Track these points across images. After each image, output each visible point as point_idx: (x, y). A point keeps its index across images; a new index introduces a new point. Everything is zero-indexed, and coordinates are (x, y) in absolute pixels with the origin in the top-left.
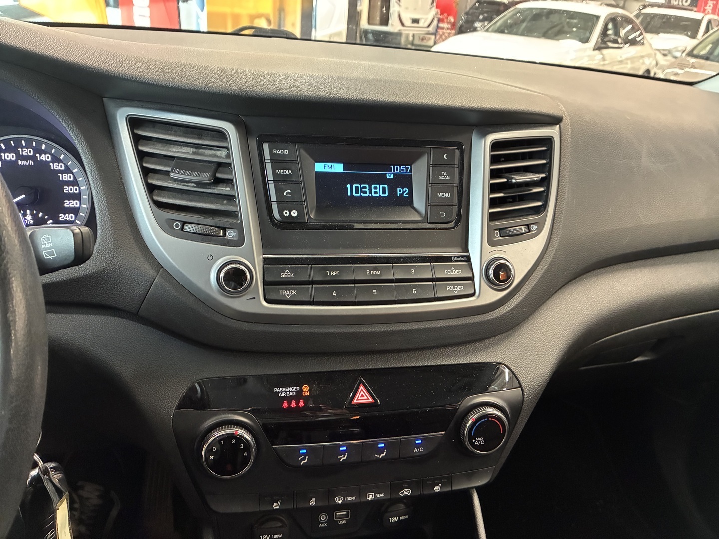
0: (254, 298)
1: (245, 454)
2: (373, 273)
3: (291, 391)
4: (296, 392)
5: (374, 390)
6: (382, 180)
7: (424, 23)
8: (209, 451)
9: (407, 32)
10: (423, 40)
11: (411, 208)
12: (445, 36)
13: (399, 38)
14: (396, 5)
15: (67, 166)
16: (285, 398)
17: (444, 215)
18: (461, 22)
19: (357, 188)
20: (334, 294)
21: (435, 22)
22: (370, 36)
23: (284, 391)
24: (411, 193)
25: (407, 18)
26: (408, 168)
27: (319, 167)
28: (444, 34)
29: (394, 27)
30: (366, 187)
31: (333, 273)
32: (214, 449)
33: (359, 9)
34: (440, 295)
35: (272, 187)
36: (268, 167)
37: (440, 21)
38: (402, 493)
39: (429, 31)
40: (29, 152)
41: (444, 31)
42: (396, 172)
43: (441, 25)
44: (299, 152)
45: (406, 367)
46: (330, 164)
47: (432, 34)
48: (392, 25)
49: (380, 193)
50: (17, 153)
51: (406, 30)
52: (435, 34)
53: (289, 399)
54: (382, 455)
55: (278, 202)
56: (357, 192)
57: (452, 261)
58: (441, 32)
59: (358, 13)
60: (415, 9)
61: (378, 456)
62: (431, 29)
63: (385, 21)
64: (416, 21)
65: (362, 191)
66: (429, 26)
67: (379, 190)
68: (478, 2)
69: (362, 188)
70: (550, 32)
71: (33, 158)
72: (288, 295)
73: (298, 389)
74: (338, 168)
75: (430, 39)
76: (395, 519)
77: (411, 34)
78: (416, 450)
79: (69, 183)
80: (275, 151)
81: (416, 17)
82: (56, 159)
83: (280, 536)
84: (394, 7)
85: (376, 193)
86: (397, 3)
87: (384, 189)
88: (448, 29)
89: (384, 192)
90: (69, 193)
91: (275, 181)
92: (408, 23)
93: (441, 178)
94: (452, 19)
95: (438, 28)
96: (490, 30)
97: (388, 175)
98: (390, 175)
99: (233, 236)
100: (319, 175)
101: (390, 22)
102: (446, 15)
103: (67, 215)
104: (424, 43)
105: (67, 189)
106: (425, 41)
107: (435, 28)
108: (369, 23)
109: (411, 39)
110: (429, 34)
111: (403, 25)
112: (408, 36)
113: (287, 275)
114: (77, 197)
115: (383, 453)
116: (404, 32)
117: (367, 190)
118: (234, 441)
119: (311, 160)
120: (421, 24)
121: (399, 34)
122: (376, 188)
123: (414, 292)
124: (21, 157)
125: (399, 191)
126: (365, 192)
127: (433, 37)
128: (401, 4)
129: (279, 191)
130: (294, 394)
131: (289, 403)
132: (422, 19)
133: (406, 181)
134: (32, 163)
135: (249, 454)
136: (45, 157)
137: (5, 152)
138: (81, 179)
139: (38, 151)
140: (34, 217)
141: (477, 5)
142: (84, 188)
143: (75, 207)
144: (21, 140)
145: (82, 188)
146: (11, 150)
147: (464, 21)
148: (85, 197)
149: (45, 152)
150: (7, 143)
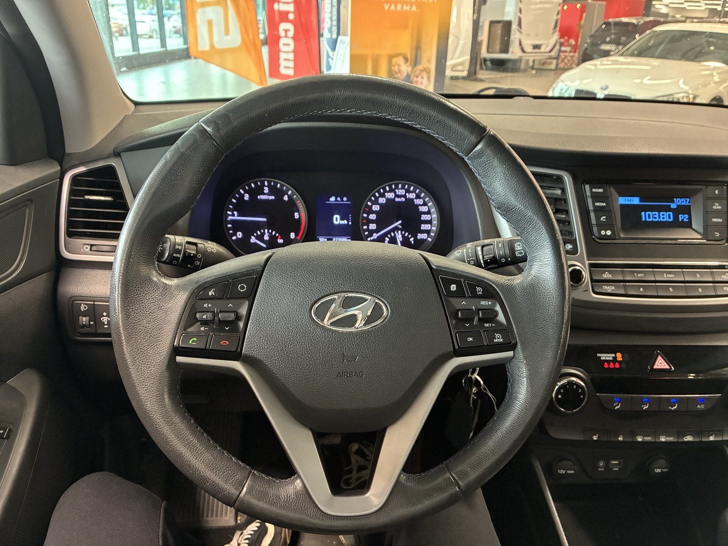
0: (587, 291)
1: (582, 396)
2: (669, 276)
3: (608, 357)
4: (613, 357)
5: (668, 360)
6: (667, 209)
7: (547, 47)
8: (558, 392)
9: (527, 58)
10: (544, 64)
11: (691, 230)
12: (567, 59)
13: (518, 64)
14: (517, 32)
15: (424, 201)
16: (606, 361)
17: (717, 234)
18: (586, 45)
19: (649, 215)
20: (641, 289)
21: (557, 47)
22: (489, 63)
23: (604, 357)
24: (690, 219)
25: (528, 45)
26: (686, 201)
27: (622, 200)
28: (566, 57)
29: (514, 53)
30: (655, 214)
31: (640, 275)
32: (562, 391)
33: (479, 39)
34: (719, 293)
35: (592, 215)
36: (590, 201)
37: (562, 45)
38: (686, 439)
39: (551, 56)
40: (402, 192)
41: (567, 54)
42: (679, 204)
43: (563, 49)
44: (610, 191)
45: (691, 346)
46: (629, 198)
47: (554, 58)
48: (513, 52)
49: (666, 219)
50: (395, 193)
51: (525, 56)
52: (557, 58)
53: (609, 362)
54: (674, 408)
55: (597, 225)
56: (649, 218)
57: (725, 268)
58: (562, 55)
59: (479, 43)
60: (537, 35)
61: (671, 408)
62: (553, 54)
63: (505, 49)
64: (537, 47)
65: (653, 217)
66: (551, 51)
67: (666, 217)
68: (604, 24)
69: (653, 215)
70: (690, 53)
71: (405, 196)
72: (609, 289)
73: (614, 355)
74: (636, 201)
75: (551, 63)
76: (658, 471)
77: (531, 59)
78: (699, 406)
79: (425, 213)
80: (594, 190)
81: (537, 42)
82: (418, 197)
83: (573, 472)
84: (514, 34)
85: (663, 218)
86: (518, 30)
87: (669, 215)
88: (571, 52)
89: (669, 218)
90: (424, 220)
91: (595, 211)
92: (528, 49)
93: (714, 207)
94: (573, 42)
95: (560, 51)
96: (625, 54)
97: (672, 205)
98: (673, 206)
99: (571, 249)
100: (623, 207)
101: (511, 49)
102: (566, 38)
103: (422, 234)
104: (546, 67)
105: (424, 217)
106: (546, 65)
107: (557, 52)
108: (488, 52)
109: (531, 64)
110: (550, 58)
111: (523, 51)
112: (528, 61)
113: (607, 276)
114: (430, 222)
115: (675, 406)
116: (524, 58)
117: (657, 216)
118: (575, 387)
119: (617, 195)
120: (542, 50)
121: (520, 60)
122: (663, 215)
123: (700, 290)
124: (397, 196)
125: (681, 217)
126: (655, 218)
127: (555, 62)
128: (521, 31)
129: (598, 218)
130: (611, 359)
131: (609, 365)
132: (544, 44)
133: (686, 210)
134: (403, 199)
135: (584, 397)
136: (412, 196)
137: (388, 192)
138: (433, 210)
139: (408, 191)
140: (403, 236)
141: (604, 26)
142: (434, 216)
143: (427, 230)
144: (399, 184)
145: (433, 216)
146: (391, 190)
147: (589, 44)
148: (435, 222)
149: (412, 192)
150: (390, 187)
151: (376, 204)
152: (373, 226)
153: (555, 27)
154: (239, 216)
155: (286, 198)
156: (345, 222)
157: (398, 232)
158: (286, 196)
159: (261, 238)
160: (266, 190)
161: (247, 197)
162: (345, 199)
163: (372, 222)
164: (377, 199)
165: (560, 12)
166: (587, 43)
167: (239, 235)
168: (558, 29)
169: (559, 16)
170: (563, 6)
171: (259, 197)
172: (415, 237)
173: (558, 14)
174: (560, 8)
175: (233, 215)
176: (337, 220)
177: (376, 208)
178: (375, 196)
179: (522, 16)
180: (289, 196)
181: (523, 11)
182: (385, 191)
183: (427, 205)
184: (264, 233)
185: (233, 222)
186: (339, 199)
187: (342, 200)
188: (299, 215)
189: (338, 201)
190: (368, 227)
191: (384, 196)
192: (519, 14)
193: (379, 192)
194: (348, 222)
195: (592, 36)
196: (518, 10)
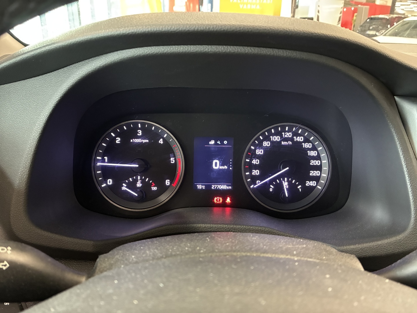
15: (313, 145)
40: (289, 135)
50: (281, 136)
71: (292, 139)
79: (314, 158)
82: (307, 140)
90: (314, 166)
103: (311, 182)
105: (313, 163)
114: (319, 168)
124: (283, 139)
134: (290, 143)
136: (300, 139)
137: (273, 135)
138: (323, 155)
139: (296, 134)
140: (290, 183)
141: (368, 20)
142: (325, 161)
143: (317, 176)
144: (285, 126)
145: (323, 162)
146: (278, 133)
147: (360, 30)
148: (325, 168)
149: (300, 135)
150: (276, 128)
151: (259, 149)
152: (256, 172)
153: (339, 21)
154: (109, 162)
155: (161, 141)
156: (226, 167)
157: (284, 180)
158: (161, 140)
159: (132, 186)
160: (140, 133)
161: (118, 140)
162: (225, 142)
163: (256, 167)
164: (261, 142)
165: (342, 12)
166: (358, 30)
167: (110, 182)
168: (340, 22)
169: (341, 15)
170: (344, 9)
171: (131, 141)
172: (303, 184)
173: (341, 13)
174: (342, 10)
175: (103, 161)
176: (216, 165)
177: (259, 152)
178: (258, 139)
179: (319, 15)
180: (164, 140)
181: (320, 12)
182: (271, 134)
183: (316, 150)
184: (137, 180)
185: (103, 168)
186: (219, 142)
187: (222, 143)
188: (175, 159)
189: (218, 144)
190: (251, 172)
191: (269, 140)
192: (317, 13)
193: (263, 134)
194: (229, 167)
195: (361, 26)
196: (317, 11)
